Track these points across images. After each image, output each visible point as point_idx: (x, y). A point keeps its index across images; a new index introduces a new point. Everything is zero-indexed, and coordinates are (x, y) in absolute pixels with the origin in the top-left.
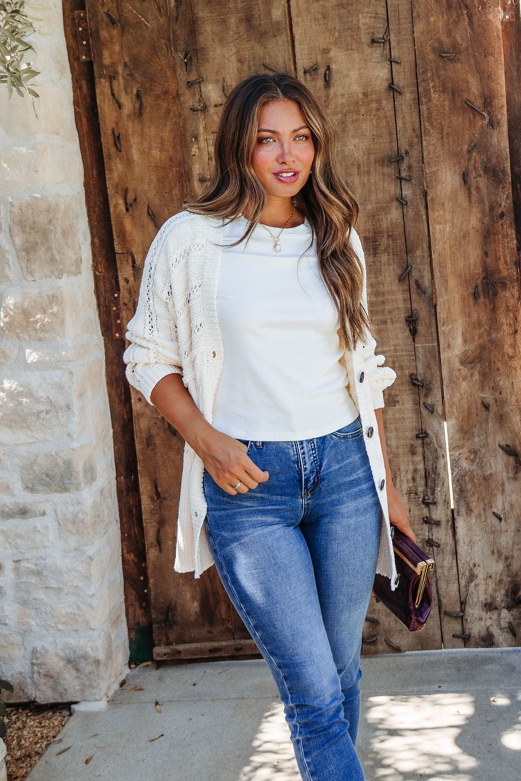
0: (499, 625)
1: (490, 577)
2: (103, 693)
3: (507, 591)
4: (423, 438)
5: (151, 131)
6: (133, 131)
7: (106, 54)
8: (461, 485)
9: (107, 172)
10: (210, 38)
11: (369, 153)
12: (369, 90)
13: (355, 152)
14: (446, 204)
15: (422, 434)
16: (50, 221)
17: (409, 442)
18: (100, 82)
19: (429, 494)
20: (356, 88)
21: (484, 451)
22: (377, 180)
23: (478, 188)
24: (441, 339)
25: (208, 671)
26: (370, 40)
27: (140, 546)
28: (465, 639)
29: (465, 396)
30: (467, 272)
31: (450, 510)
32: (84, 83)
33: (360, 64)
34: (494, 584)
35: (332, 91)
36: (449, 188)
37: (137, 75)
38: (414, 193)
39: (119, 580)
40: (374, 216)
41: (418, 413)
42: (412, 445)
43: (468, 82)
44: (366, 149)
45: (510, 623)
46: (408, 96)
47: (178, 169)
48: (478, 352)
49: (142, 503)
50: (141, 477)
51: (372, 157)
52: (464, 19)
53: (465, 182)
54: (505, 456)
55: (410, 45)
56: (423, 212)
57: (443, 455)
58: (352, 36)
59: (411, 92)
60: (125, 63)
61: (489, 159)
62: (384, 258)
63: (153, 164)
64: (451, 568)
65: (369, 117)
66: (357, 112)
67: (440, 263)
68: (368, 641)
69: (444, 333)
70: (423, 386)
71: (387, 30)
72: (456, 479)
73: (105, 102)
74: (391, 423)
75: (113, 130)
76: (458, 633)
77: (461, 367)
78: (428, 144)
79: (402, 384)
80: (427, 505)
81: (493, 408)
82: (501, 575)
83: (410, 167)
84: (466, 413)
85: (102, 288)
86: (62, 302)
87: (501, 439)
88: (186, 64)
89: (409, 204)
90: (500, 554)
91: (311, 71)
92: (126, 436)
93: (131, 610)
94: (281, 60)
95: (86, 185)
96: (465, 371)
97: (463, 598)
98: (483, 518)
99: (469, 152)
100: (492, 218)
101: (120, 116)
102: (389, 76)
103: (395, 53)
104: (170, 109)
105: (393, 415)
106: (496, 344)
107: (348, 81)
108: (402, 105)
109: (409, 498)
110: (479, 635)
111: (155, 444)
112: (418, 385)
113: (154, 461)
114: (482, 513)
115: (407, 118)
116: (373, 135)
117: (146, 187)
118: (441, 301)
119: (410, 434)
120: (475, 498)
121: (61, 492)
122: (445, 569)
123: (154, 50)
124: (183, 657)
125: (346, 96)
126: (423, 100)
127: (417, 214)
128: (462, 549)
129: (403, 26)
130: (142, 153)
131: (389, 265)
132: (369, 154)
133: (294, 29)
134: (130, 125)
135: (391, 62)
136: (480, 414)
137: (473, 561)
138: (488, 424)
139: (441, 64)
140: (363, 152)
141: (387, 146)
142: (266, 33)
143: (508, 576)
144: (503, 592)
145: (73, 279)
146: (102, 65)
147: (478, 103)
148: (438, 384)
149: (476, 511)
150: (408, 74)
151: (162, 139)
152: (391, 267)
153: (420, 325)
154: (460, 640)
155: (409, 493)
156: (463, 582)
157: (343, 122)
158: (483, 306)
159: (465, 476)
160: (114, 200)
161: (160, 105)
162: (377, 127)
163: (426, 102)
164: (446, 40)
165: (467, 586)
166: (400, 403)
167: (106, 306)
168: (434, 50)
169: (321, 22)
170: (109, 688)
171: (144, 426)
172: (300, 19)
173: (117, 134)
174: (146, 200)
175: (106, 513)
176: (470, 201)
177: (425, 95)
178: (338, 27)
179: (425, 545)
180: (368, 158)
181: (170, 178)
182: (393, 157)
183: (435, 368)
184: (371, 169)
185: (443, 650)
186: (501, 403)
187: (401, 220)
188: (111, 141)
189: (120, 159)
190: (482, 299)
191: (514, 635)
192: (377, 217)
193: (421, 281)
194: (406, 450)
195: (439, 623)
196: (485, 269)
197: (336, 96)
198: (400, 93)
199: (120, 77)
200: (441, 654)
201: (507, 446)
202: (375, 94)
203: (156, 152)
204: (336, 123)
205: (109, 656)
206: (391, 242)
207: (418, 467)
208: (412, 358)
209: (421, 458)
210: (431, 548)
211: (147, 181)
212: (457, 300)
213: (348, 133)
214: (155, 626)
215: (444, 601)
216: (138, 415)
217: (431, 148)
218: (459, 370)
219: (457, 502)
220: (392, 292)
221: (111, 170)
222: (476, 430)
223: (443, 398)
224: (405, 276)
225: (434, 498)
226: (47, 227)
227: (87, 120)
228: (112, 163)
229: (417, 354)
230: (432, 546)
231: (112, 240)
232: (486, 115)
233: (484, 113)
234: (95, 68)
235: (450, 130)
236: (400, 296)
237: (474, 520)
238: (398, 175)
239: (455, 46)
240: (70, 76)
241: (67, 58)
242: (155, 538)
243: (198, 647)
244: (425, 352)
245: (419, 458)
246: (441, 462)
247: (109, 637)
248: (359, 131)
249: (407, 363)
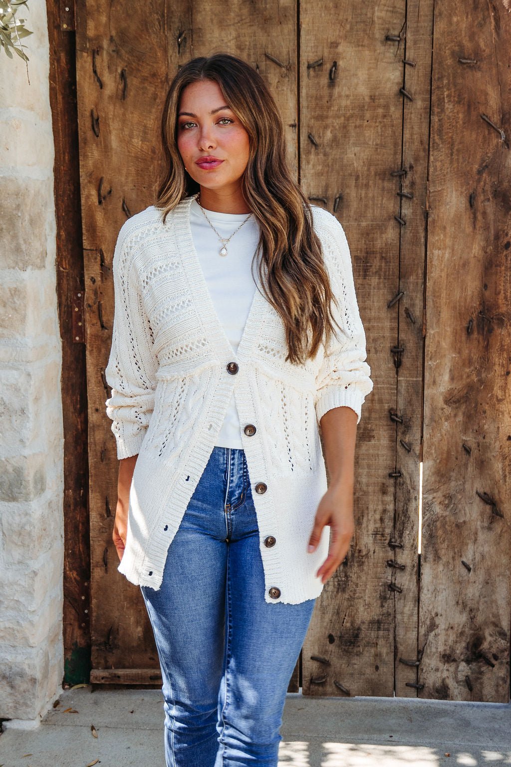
0: (456, 678)
1: (452, 628)
2: (37, 713)
3: (468, 644)
4: (396, 478)
5: (134, 117)
6: (114, 115)
7: (91, 24)
8: (431, 530)
9: (81, 158)
10: (208, 18)
11: (370, 163)
12: (377, 94)
13: (355, 162)
14: (448, 229)
15: (396, 473)
16: (18, 207)
17: (380, 480)
18: (82, 56)
19: (396, 537)
20: (363, 90)
21: (460, 497)
22: (376, 195)
23: (484, 214)
24: (427, 374)
25: (146, 699)
26: (383, 37)
27: (84, 564)
28: (419, 689)
29: (445, 437)
30: (462, 304)
31: (416, 556)
32: (63, 55)
33: (370, 63)
34: (455, 636)
35: (336, 90)
36: (453, 211)
37: (123, 52)
38: (414, 213)
39: (60, 598)
40: (368, 234)
41: (393, 450)
42: (383, 484)
43: (486, 94)
44: (367, 159)
45: (467, 676)
46: (419, 104)
47: (160, 162)
48: (465, 391)
49: (91, 520)
50: (92, 492)
51: (372, 168)
52: (490, 23)
53: (471, 205)
54: (482, 504)
55: (428, 46)
56: (422, 235)
57: (416, 497)
58: (365, 31)
59: (424, 100)
60: (112, 37)
61: (500, 183)
62: (374, 281)
63: (133, 155)
64: (412, 615)
65: (373, 124)
66: (361, 116)
67: (434, 291)
68: (317, 682)
69: (431, 368)
70: (401, 423)
71: (404, 28)
72: (427, 523)
73: (85, 79)
74: (364, 459)
75: (92, 112)
76: (412, 682)
77: (445, 406)
78: (436, 160)
79: (380, 418)
80: (393, 547)
81: (475, 453)
82: (464, 626)
83: (413, 184)
84: (445, 456)
85: (65, 286)
86: (24, 297)
87: (479, 485)
88: (179, 45)
89: (407, 224)
90: (464, 606)
91: (316, 66)
92: (78, 448)
93: (68, 630)
94: (285, 51)
95: (56, 170)
96: (448, 410)
97: (420, 648)
98: (451, 567)
99: (480, 172)
100: (496, 247)
101: (100, 97)
102: (400, 80)
103: (410, 54)
104: (157, 94)
105: (367, 450)
106: (486, 385)
107: (356, 81)
108: (411, 113)
109: (375, 539)
110: (433, 686)
111: (109, 459)
112: (397, 421)
113: (107, 477)
114: (451, 561)
115: (416, 129)
116: (377, 145)
117: (123, 179)
118: (431, 332)
119: (383, 472)
120: (445, 545)
121: (9, 501)
122: (405, 615)
123: (145, 25)
124: (122, 682)
125: (351, 98)
126: (436, 110)
127: (416, 237)
128: (425, 596)
129: (421, 24)
130: (121, 140)
131: (379, 289)
132: (370, 165)
133: (301, 17)
134: (111, 108)
135: (405, 64)
136: (459, 457)
137: (435, 610)
138: (467, 469)
139: (459, 71)
140: (364, 162)
141: (391, 158)
142: (270, 18)
143: (471, 628)
144: (464, 644)
145: (37, 272)
146: (85, 37)
147: (495, 119)
148: (419, 422)
149: (444, 559)
150: (422, 79)
151: (145, 126)
152: (381, 292)
153: (405, 356)
154: (413, 690)
155: (375, 534)
156: (422, 631)
157: (345, 127)
158: (475, 342)
159: (436, 521)
160: (86, 190)
161: (146, 88)
162: (381, 135)
163: (438, 113)
164: (467, 44)
165: (426, 635)
166: (376, 438)
167: (67, 306)
168: (453, 54)
169: (332, 12)
170: (42, 708)
171: (99, 439)
172: (309, 6)
173: (95, 117)
174: (121, 194)
175: (52, 527)
176: (474, 228)
177: (438, 105)
178: (350, 19)
179: (387, 589)
180: (369, 170)
181: (150, 172)
182: (396, 170)
183: (417, 404)
184: (371, 182)
185: (395, 698)
186: (483, 448)
187: (396, 242)
188: (88, 124)
189: (97, 145)
190: (475, 335)
191: (471, 689)
192: (371, 236)
193: (411, 309)
194: (377, 488)
195: (393, 670)
196: (483, 302)
197: (340, 96)
198: (411, 100)
199: (105, 53)
200: (391, 702)
201: (485, 493)
202: (383, 98)
203: (137, 142)
204: (337, 127)
205: (46, 676)
206: (383, 264)
207: (388, 507)
208: (393, 391)
209: (392, 498)
210: (393, 593)
211: (124, 172)
212: (448, 333)
213: (349, 140)
214: (94, 648)
215: (401, 648)
216: (94, 426)
217: (438, 164)
218: (442, 409)
219: (425, 547)
220: (379, 319)
221: (86, 156)
222: (453, 474)
223: (422, 437)
224: (394, 303)
225: (401, 541)
226: (14, 212)
227: (63, 98)
228: (88, 149)
229: (399, 388)
230: (394, 590)
231: (81, 234)
232: (502, 133)
233: (500, 130)
234: (78, 40)
235: (460, 146)
236: (387, 324)
237: (441, 568)
238: (399, 191)
239: (477, 53)
240: (47, 45)
241: (46, 25)
242: (102, 557)
243: (138, 673)
244: (408, 386)
245: (389, 498)
246: (413, 504)
247: (46, 655)
248: (362, 139)
249: (387, 397)
